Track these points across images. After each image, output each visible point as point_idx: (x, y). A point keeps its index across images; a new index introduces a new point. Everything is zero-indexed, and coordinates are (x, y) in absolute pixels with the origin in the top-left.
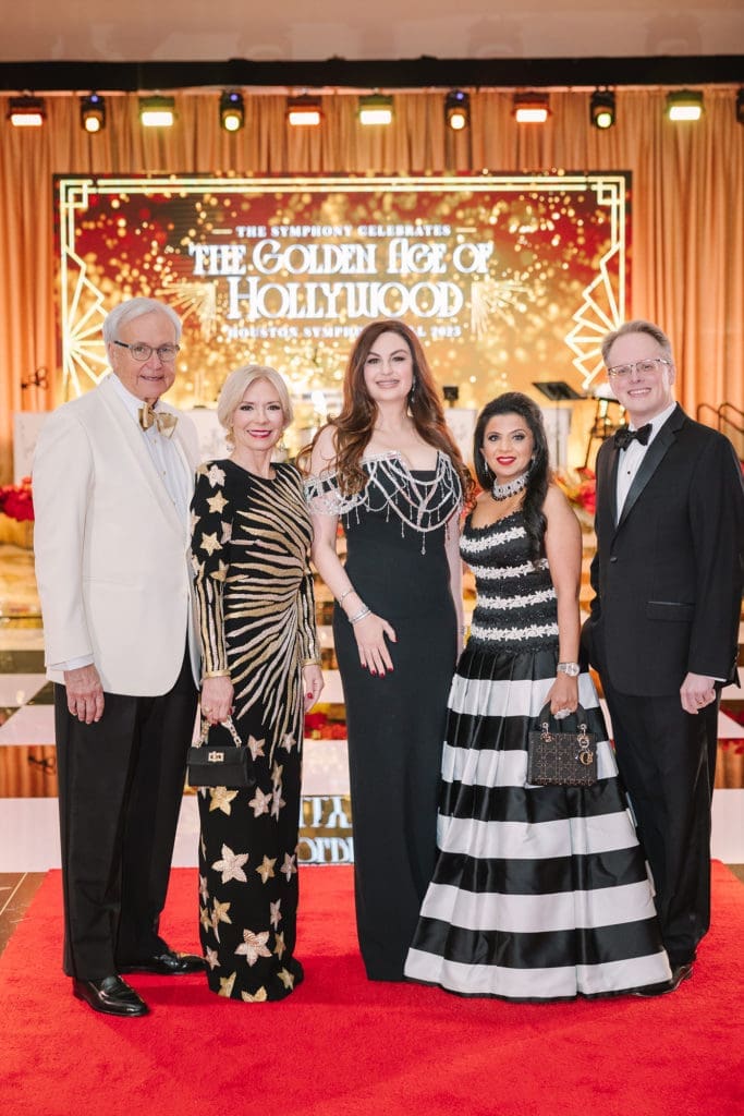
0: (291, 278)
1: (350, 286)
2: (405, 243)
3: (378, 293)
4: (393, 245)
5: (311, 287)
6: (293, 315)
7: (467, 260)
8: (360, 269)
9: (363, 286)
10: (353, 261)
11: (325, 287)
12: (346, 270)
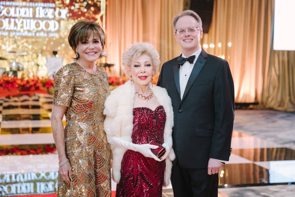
0: (6, 17)
1: (25, 20)
2: (41, 8)
3: (33, 22)
4: (37, 9)
5: (12, 20)
6: (7, 29)
7: (60, 14)
8: (27, 16)
9: (28, 20)
10: (25, 13)
11: (17, 20)
12: (23, 16)
